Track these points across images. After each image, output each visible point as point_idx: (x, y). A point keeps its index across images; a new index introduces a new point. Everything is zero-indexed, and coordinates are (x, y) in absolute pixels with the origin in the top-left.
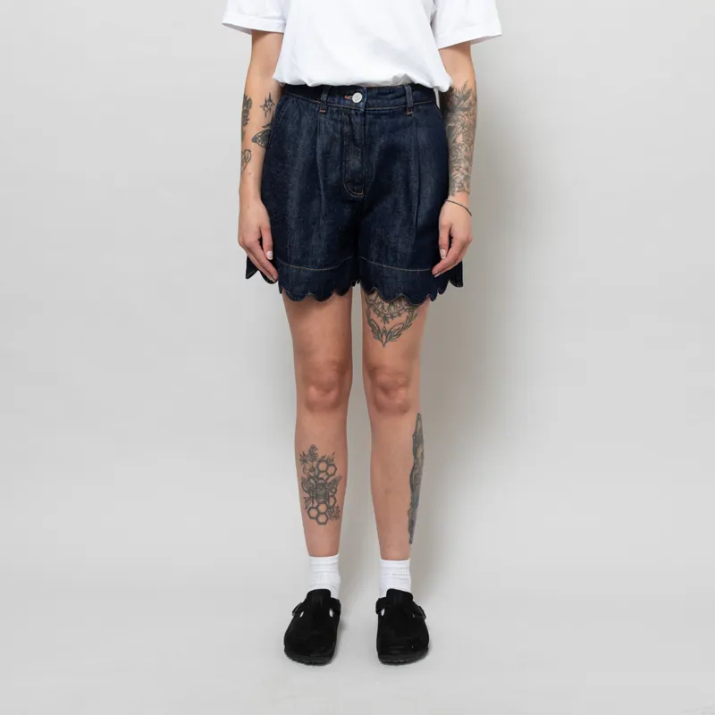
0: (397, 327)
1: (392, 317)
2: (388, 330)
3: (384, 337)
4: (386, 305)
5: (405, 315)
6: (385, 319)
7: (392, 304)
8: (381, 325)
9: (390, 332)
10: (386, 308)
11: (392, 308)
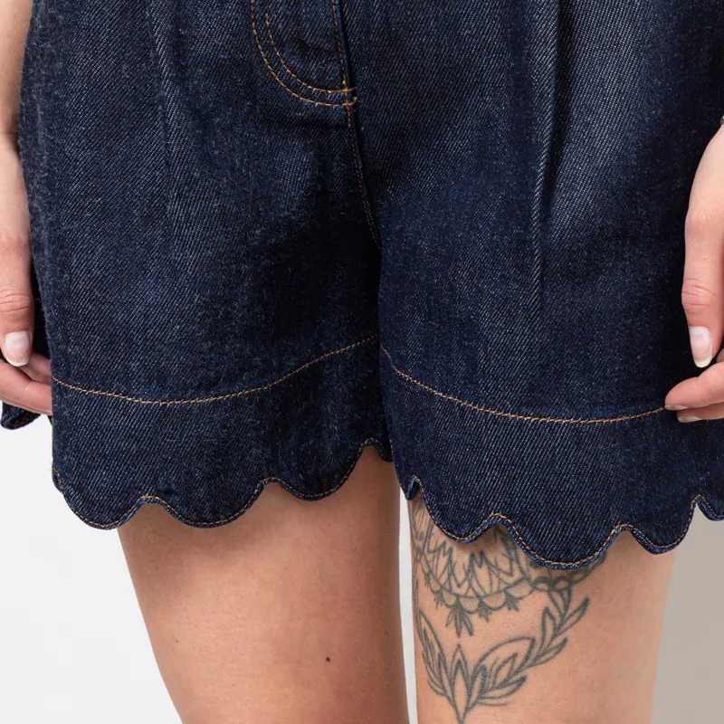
0: (504, 653)
1: (485, 610)
2: (472, 658)
3: (460, 687)
4: (462, 558)
5: (534, 603)
6: (460, 616)
7: (479, 557)
8: (448, 637)
9: (480, 669)
10: (461, 576)
11: (482, 573)
